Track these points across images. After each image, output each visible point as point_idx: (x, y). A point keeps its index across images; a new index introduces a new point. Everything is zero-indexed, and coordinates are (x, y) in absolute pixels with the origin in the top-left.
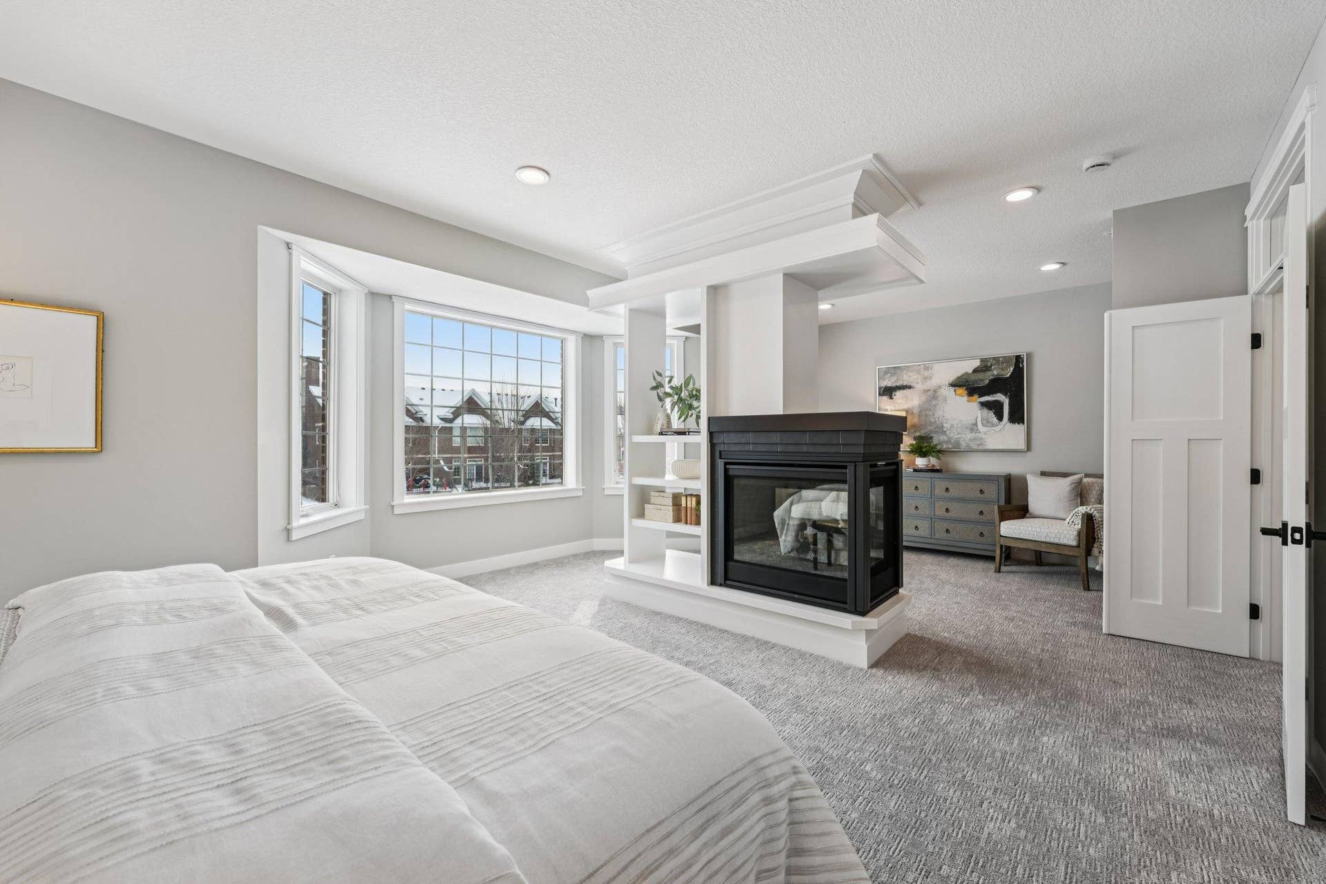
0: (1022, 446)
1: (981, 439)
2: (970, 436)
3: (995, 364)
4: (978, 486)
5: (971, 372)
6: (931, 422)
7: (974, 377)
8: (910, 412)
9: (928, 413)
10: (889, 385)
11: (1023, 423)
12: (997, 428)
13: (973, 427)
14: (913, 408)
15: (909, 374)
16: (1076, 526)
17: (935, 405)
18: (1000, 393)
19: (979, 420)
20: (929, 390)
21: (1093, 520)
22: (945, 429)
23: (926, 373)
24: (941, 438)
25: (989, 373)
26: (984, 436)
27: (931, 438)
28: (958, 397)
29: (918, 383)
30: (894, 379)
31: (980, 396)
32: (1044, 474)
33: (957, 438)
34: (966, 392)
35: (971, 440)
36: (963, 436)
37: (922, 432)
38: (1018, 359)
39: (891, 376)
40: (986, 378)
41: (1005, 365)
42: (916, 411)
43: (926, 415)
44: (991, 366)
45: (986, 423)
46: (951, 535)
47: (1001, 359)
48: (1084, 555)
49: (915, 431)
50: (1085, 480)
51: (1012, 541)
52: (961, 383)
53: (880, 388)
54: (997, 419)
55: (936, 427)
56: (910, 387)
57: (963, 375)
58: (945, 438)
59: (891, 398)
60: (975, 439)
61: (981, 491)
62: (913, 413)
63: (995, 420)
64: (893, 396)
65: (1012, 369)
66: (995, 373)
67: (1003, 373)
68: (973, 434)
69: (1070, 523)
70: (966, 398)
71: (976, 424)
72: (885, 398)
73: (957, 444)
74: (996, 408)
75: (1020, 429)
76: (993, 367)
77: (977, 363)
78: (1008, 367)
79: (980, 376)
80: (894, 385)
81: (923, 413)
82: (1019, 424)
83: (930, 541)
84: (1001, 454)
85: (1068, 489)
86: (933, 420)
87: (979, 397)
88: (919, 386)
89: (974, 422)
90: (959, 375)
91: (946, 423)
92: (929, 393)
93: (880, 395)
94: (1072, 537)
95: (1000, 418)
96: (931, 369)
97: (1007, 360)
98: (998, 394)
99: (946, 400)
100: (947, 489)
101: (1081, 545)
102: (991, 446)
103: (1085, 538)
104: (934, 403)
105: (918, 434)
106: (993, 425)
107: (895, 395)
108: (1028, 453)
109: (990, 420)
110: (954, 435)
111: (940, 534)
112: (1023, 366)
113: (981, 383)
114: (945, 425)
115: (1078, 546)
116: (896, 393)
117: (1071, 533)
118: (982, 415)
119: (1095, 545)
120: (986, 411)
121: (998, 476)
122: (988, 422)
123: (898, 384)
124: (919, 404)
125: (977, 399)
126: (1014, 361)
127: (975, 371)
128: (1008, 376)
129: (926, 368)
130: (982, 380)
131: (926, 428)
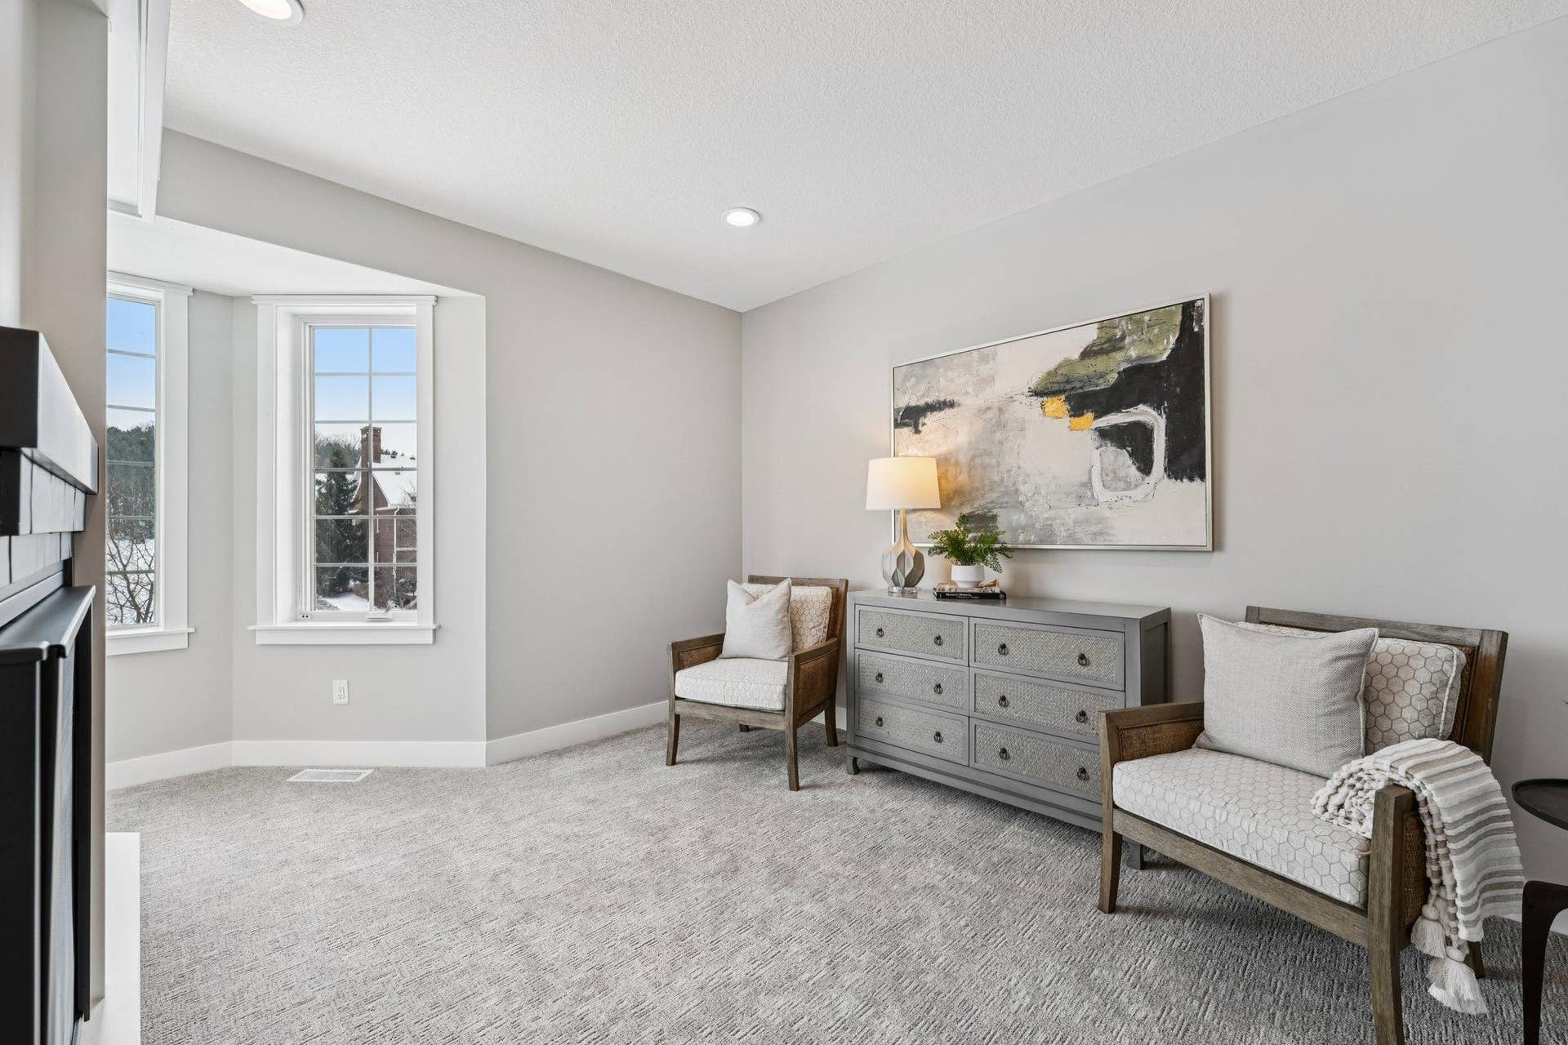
0: (1202, 538)
1: (1101, 520)
2: (1075, 512)
3: (1131, 333)
4: (1075, 644)
5: (1076, 356)
6: (992, 482)
7: (1082, 371)
8: (953, 461)
9: (987, 460)
10: (913, 404)
11: (1202, 477)
12: (1138, 494)
13: (1083, 493)
14: (958, 451)
15: (950, 374)
16: (1354, 827)
17: (1001, 443)
18: (1145, 403)
19: (1096, 472)
20: (989, 408)
21: (1417, 815)
22: (1021, 498)
23: (984, 370)
24: (1015, 517)
25: (1119, 356)
26: (1108, 513)
27: (994, 518)
28: (1048, 420)
29: (967, 393)
30: (922, 387)
31: (1099, 415)
32: (1255, 615)
33: (1048, 519)
34: (1066, 406)
35: (1076, 523)
36: (1062, 513)
37: (976, 505)
38: (1189, 310)
39: (917, 382)
40: (1112, 368)
41: (1156, 331)
42: (963, 458)
43: (984, 467)
44: (1123, 338)
45: (1112, 479)
46: (1012, 765)
47: (1147, 318)
48: (1386, 947)
49: (962, 504)
50: (1382, 644)
51: (1150, 831)
52: (1056, 387)
53: (896, 411)
54: (1139, 469)
55: (1006, 493)
56: (952, 405)
57: (1060, 366)
58: (1019, 518)
59: (917, 431)
60: (1087, 521)
61: (1082, 657)
62: (957, 463)
63: (1133, 471)
64: (920, 428)
65: (1173, 340)
66: (1133, 353)
67: (1152, 352)
68: (1083, 508)
69: (1331, 808)
70: (1067, 420)
71: (1088, 484)
72: (906, 431)
73: (1048, 535)
74: (1135, 441)
75: (1195, 492)
76: (1127, 341)
77: (1091, 335)
78: (1164, 335)
79: (1099, 364)
80: (922, 403)
81: (978, 461)
82: (1191, 479)
83: (965, 773)
84: (1148, 556)
85: (1324, 675)
86: (996, 478)
87: (1096, 418)
88: (970, 402)
89: (1085, 479)
90: (1051, 366)
91: (1025, 483)
92: (990, 414)
93: (897, 425)
94: (1339, 873)
95: (1145, 467)
96: (994, 359)
97: (1159, 315)
98: (1141, 407)
99: (1023, 429)
100: (1003, 647)
101: (1374, 907)
102: (1124, 535)
103: (1388, 884)
104: (998, 436)
105: (966, 510)
106: (1129, 486)
107: (924, 424)
108: (1216, 555)
109: (1122, 474)
110: (1039, 511)
111: (989, 760)
112: (1202, 328)
113: (1101, 381)
114: (1022, 488)
115: (1363, 909)
116: (926, 421)
117: (1332, 852)
118: (1102, 462)
119: (1429, 911)
120: (1111, 450)
121: (1126, 621)
122: (1116, 478)
123: (930, 400)
124: (970, 443)
125: (1089, 421)
126: (1178, 319)
127: (1087, 354)
128: (1164, 358)
129: (984, 359)
130: (1102, 376)
131: (983, 496)
